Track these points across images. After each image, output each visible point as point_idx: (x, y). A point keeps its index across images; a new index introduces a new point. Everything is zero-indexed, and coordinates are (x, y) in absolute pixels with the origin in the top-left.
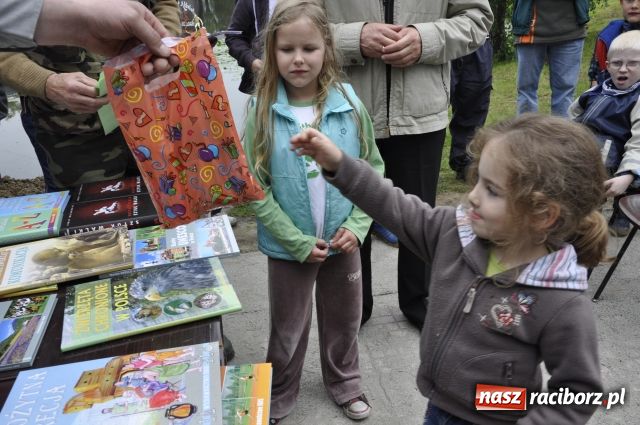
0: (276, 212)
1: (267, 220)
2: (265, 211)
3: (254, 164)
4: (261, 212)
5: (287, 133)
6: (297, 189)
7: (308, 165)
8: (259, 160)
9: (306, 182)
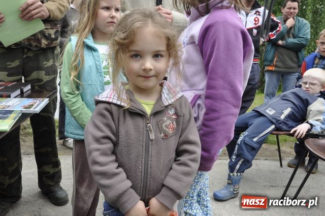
0: (83, 107)
1: (77, 111)
2: (76, 106)
3: (70, 76)
4: (72, 107)
5: (92, 57)
6: (98, 91)
7: (105, 77)
8: (74, 74)
9: (104, 87)
